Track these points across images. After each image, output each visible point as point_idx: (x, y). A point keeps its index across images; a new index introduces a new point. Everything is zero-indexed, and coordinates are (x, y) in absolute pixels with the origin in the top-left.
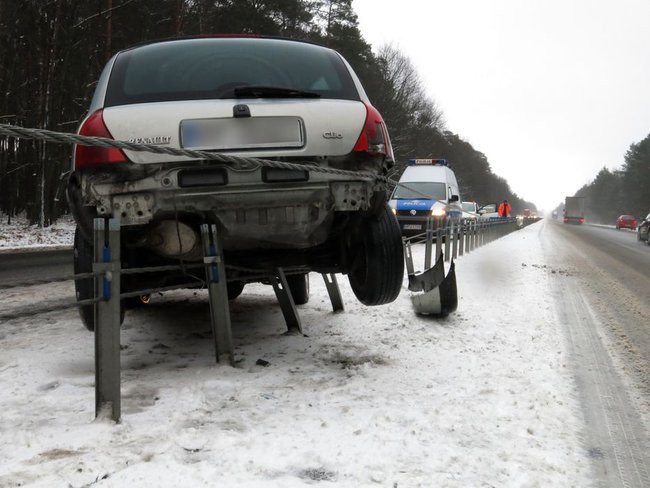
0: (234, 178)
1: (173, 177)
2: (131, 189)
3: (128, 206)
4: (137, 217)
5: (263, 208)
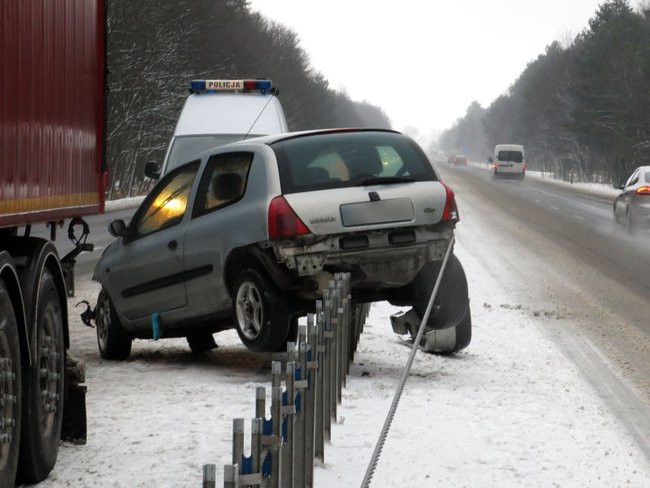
0: (372, 242)
1: (337, 242)
2: (309, 251)
3: (307, 262)
4: (313, 270)
5: (389, 261)
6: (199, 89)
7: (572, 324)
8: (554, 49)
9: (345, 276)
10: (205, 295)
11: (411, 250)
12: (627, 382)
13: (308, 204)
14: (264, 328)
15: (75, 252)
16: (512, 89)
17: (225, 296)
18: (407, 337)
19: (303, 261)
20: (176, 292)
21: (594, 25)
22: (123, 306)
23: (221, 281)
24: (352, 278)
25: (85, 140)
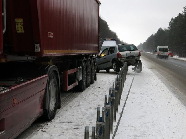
0: (130, 58)
1: (126, 58)
4: (123, 61)
5: (132, 60)
6: (105, 40)
7: (155, 70)
8: (152, 35)
9: (127, 62)
10: (109, 64)
11: (135, 59)
12: (161, 76)
13: (122, 53)
14: (117, 68)
15: (96, 58)
16: (146, 41)
17: (112, 64)
18: (134, 71)
19: (121, 60)
20: (105, 64)
21: (158, 32)
22: (99, 66)
23: (111, 63)
24: (128, 62)
25: (97, 45)
